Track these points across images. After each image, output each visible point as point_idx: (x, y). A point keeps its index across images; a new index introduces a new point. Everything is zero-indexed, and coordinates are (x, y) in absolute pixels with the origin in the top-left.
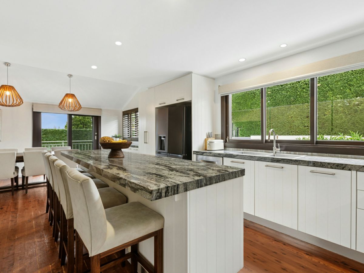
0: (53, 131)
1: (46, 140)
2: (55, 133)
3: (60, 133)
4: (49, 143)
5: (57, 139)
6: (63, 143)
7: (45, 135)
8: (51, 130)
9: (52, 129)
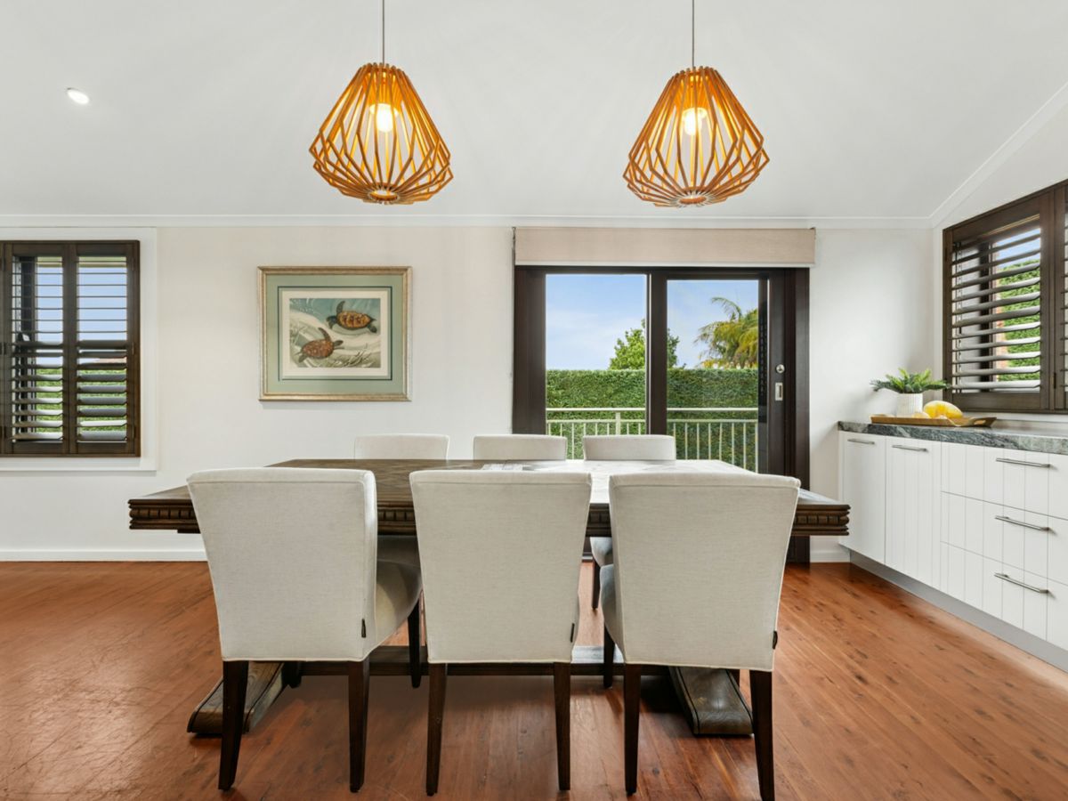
0: (583, 378)
1: (565, 405)
2: (589, 382)
3: (601, 384)
4: (573, 413)
5: (594, 403)
6: (618, 416)
7: (563, 388)
8: (578, 375)
9: (580, 372)
